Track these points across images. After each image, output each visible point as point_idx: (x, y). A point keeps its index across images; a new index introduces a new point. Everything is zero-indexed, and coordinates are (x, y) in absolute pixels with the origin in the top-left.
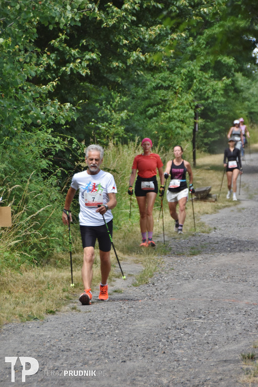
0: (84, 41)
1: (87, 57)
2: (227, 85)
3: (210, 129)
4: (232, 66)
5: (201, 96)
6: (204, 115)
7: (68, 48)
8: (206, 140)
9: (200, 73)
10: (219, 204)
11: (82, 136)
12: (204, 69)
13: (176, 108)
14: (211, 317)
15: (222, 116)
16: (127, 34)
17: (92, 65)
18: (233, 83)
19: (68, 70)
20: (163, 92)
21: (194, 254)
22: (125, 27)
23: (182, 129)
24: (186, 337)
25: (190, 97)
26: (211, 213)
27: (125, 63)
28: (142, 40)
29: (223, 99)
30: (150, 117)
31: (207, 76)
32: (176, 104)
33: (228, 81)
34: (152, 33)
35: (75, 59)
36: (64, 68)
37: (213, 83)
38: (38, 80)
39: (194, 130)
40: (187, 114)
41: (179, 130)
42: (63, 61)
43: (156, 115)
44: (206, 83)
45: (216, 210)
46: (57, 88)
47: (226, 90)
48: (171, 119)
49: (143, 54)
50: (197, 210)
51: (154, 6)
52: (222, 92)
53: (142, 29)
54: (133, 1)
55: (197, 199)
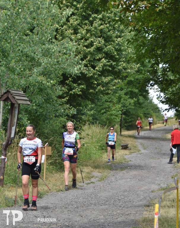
0: (80, 81)
1: (80, 87)
2: (135, 101)
3: (128, 120)
4: (138, 93)
5: (124, 106)
6: (124, 113)
7: (73, 84)
8: (125, 124)
9: (124, 96)
10: (132, 151)
12: (126, 94)
13: (114, 110)
15: (133, 114)
16: (96, 79)
18: (138, 101)
20: (108, 103)
22: (96, 77)
23: (116, 119)
25: (120, 106)
26: (129, 155)
27: (95, 91)
28: (102, 82)
29: (133, 107)
30: (103, 114)
31: (127, 97)
32: (114, 108)
34: (107, 79)
35: (76, 88)
36: (71, 92)
37: (130, 100)
39: (121, 120)
40: (118, 113)
42: (70, 89)
43: (105, 113)
45: (131, 153)
46: (68, 100)
48: (111, 115)
49: (103, 88)
50: (123, 153)
51: (108, 69)
52: (133, 104)
53: (103, 78)
54: (99, 66)
55: (122, 149)
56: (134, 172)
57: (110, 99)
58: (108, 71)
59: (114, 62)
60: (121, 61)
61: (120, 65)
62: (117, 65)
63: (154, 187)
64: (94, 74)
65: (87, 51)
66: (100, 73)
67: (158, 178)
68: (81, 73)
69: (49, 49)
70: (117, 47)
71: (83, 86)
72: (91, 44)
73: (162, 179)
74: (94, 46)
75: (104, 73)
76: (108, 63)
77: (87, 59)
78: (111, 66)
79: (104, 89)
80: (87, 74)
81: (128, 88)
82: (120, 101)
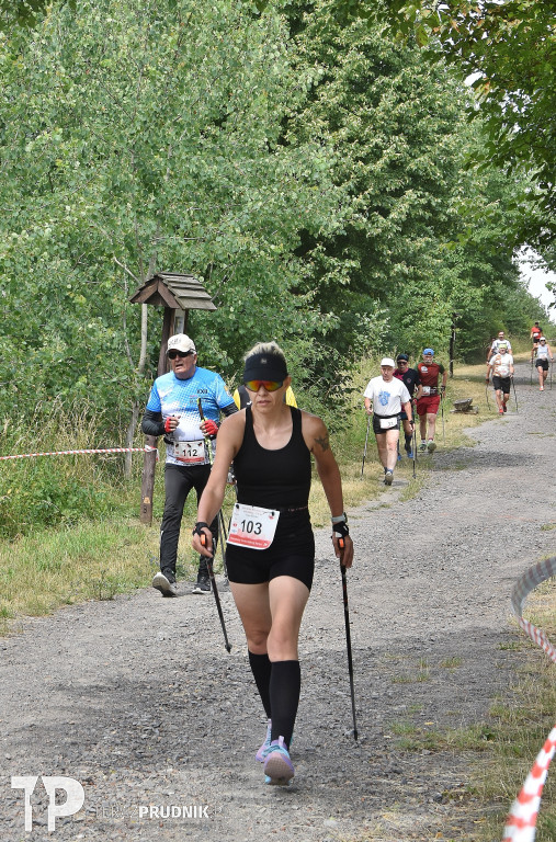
0: (346, 250)
1: (347, 265)
2: (486, 293)
3: (467, 338)
4: (491, 274)
5: (459, 305)
6: (460, 324)
7: (326, 257)
8: (462, 350)
9: (457, 281)
10: (481, 417)
11: (343, 345)
12: (462, 276)
13: (434, 316)
14: (487, 533)
15: (478, 325)
16: (391, 244)
17: (353, 273)
18: (493, 291)
19: (327, 281)
21: (459, 469)
22: (389, 237)
23: (440, 338)
24: (463, 554)
25: (448, 305)
26: (474, 427)
27: (387, 273)
28: (405, 251)
29: (480, 307)
30: (406, 326)
31: (465, 283)
32: (434, 312)
33: (487, 289)
35: (334, 267)
36: (323, 278)
37: (473, 290)
38: (296, 291)
39: (452, 340)
40: (445, 323)
41: (436, 339)
42: (322, 271)
43: (412, 323)
44: (464, 291)
45: (479, 422)
46: (317, 297)
47: (485, 297)
48: (428, 328)
49: (408, 265)
50: (459, 422)
51: (422, 215)
52: (481, 300)
53: (407, 240)
54: (400, 210)
55: (458, 412)
56: (491, 474)
57: (424, 290)
59: (436, 194)
60: (453, 195)
61: (452, 205)
62: (444, 205)
63: (547, 515)
64: (385, 230)
65: (365, 173)
66: (400, 229)
68: (349, 228)
69: (267, 167)
70: (443, 159)
71: (354, 264)
72: (376, 153)
74: (385, 158)
75: (409, 225)
76: (422, 201)
77: (366, 192)
78: (428, 207)
79: (412, 269)
80: (364, 231)
81: (466, 261)
82: (448, 294)
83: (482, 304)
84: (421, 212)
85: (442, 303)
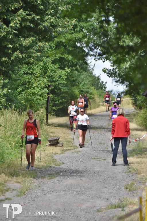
3: (57, 101)
4: (72, 61)
5: (52, 80)
6: (52, 92)
8: (54, 108)
9: (51, 65)
10: (65, 148)
12: (54, 62)
13: (37, 87)
16: (12, 42)
20: (28, 76)
21: (51, 178)
22: (10, 37)
23: (40, 100)
25: (45, 80)
26: (60, 154)
28: (21, 45)
29: (65, 82)
30: (20, 92)
31: (56, 67)
33: (69, 70)
34: (27, 42)
37: (60, 71)
39: (47, 101)
40: (43, 91)
41: (38, 101)
43: (24, 91)
44: (55, 71)
45: (63, 151)
47: (67, 75)
48: (33, 94)
49: (22, 54)
50: (51, 151)
51: (29, 25)
52: (66, 77)
53: (21, 39)
54: (15, 22)
55: (50, 145)
56: (69, 181)
57: (31, 70)
58: (29, 29)
59: (37, 15)
60: (47, 15)
61: (46, 20)
62: (42, 20)
63: (101, 203)
64: (8, 33)
66: (17, 32)
67: (105, 190)
73: (111, 191)
75: (22, 31)
76: (29, 17)
78: (32, 21)
79: (24, 56)
81: (57, 53)
82: (45, 73)
83: (66, 79)
84: (28, 24)
85: (42, 79)
